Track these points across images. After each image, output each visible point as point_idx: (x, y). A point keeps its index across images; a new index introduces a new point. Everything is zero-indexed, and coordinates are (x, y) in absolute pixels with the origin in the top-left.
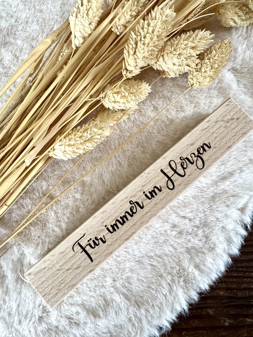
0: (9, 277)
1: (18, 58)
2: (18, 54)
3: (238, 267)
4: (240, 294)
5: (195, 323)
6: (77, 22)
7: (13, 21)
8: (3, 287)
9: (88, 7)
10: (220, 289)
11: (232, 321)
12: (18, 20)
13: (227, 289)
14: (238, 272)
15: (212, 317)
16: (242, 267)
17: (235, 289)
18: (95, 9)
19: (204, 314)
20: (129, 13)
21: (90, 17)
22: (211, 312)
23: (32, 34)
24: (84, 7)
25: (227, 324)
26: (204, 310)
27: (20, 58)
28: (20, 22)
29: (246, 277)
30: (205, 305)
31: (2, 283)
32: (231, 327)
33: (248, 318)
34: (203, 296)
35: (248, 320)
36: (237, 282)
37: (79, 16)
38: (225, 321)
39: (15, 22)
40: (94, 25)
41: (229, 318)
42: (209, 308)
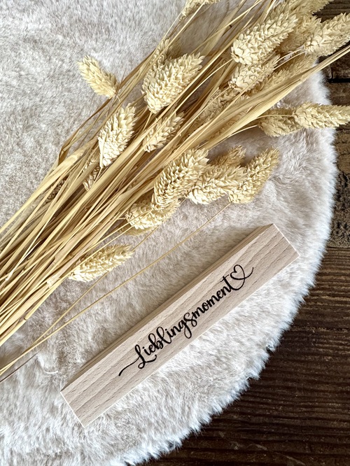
0: (22, 382)
1: (40, 145)
2: (41, 141)
3: (256, 392)
4: (254, 420)
5: (205, 444)
6: (106, 145)
7: (38, 99)
8: (15, 391)
9: (118, 132)
10: (235, 413)
11: (242, 446)
12: (43, 99)
13: (241, 413)
14: (255, 397)
15: (222, 439)
16: (260, 393)
17: (250, 414)
18: (125, 133)
19: (214, 435)
20: (161, 134)
21: (119, 141)
22: (222, 434)
23: (58, 118)
24: (114, 132)
25: (236, 448)
26: (215, 432)
27: (43, 145)
28: (45, 102)
29: (262, 403)
30: (217, 428)
31: (14, 388)
32: (240, 451)
33: (260, 444)
34: (216, 419)
35: (259, 446)
36: (252, 407)
37: (108, 140)
38: (235, 445)
39: (40, 101)
40: (123, 147)
41: (240, 443)
42: (221, 430)
